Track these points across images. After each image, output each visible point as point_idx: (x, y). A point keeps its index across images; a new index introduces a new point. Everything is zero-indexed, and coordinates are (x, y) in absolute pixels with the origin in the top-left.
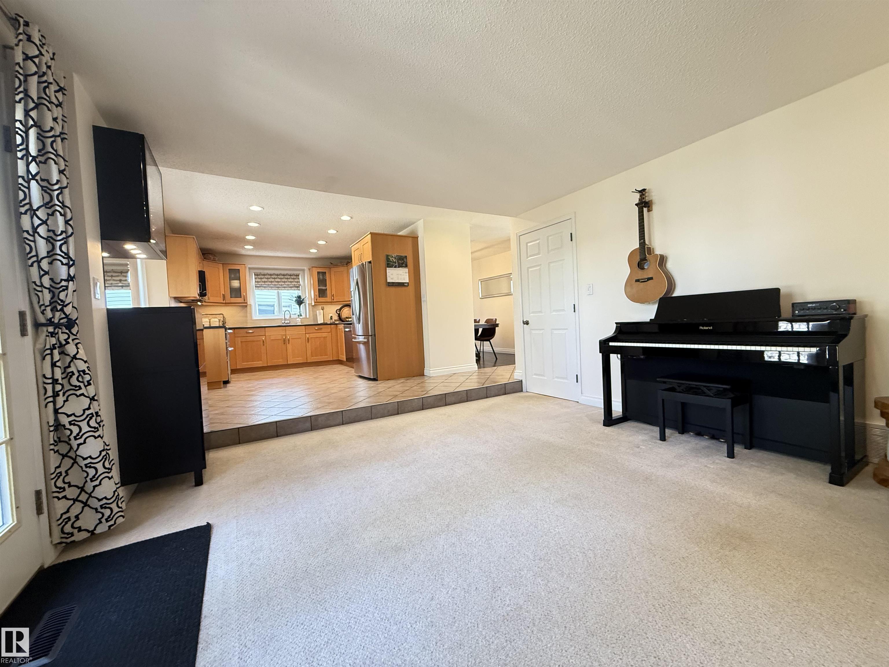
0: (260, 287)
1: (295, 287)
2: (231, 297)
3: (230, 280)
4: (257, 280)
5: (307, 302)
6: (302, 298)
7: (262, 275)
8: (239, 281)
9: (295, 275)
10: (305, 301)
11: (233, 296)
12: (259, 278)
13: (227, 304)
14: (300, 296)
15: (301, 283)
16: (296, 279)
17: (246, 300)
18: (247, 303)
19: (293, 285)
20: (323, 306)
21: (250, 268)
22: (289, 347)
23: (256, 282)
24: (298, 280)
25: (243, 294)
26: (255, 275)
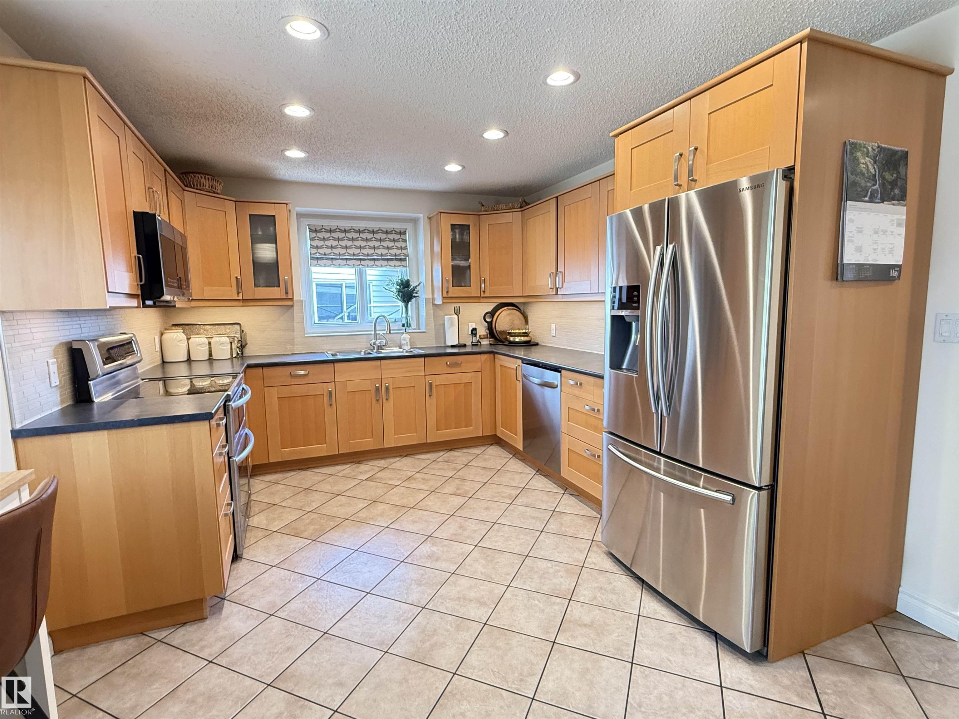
0: (322, 259)
1: (396, 259)
2: (256, 286)
3: (252, 244)
4: (315, 243)
5: (423, 294)
6: (413, 284)
7: (326, 231)
8: (274, 245)
9: (396, 233)
10: (419, 294)
11: (261, 282)
12: (320, 239)
13: (246, 302)
14: (408, 282)
15: (410, 250)
16: (398, 241)
17: (290, 292)
18: (292, 299)
19: (391, 255)
20: (457, 305)
21: (300, 216)
22: (389, 406)
23: (312, 247)
24: (403, 245)
25: (283, 276)
26: (311, 230)
